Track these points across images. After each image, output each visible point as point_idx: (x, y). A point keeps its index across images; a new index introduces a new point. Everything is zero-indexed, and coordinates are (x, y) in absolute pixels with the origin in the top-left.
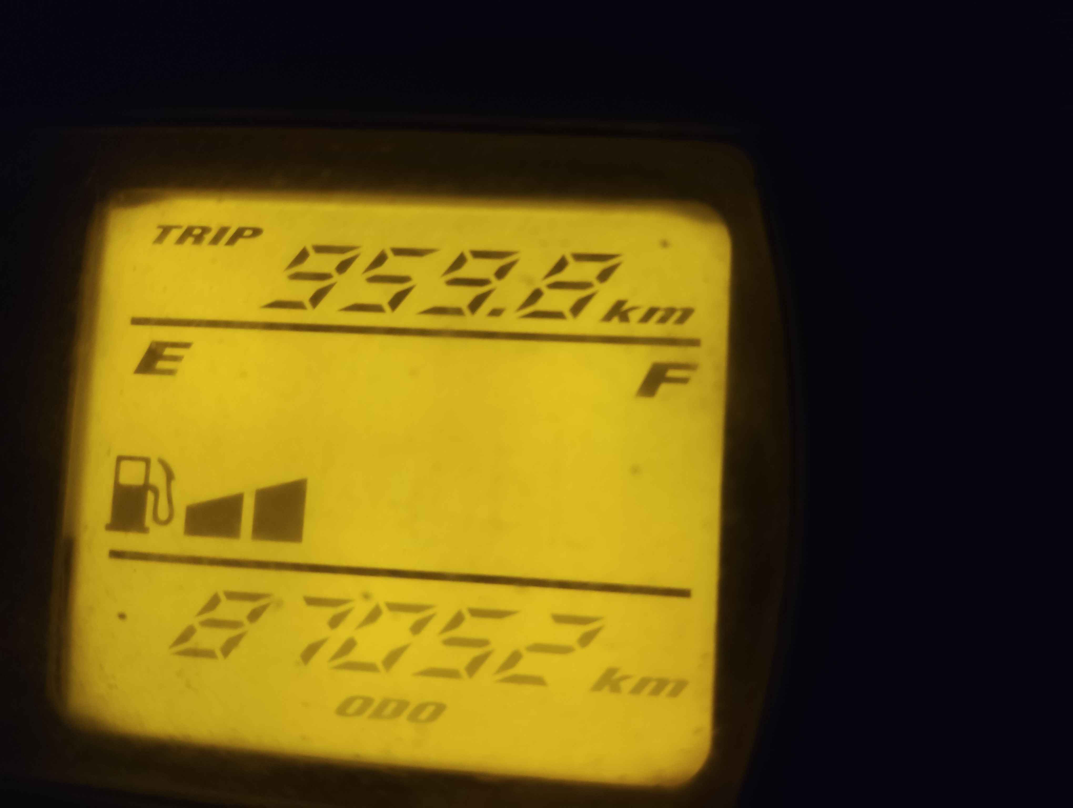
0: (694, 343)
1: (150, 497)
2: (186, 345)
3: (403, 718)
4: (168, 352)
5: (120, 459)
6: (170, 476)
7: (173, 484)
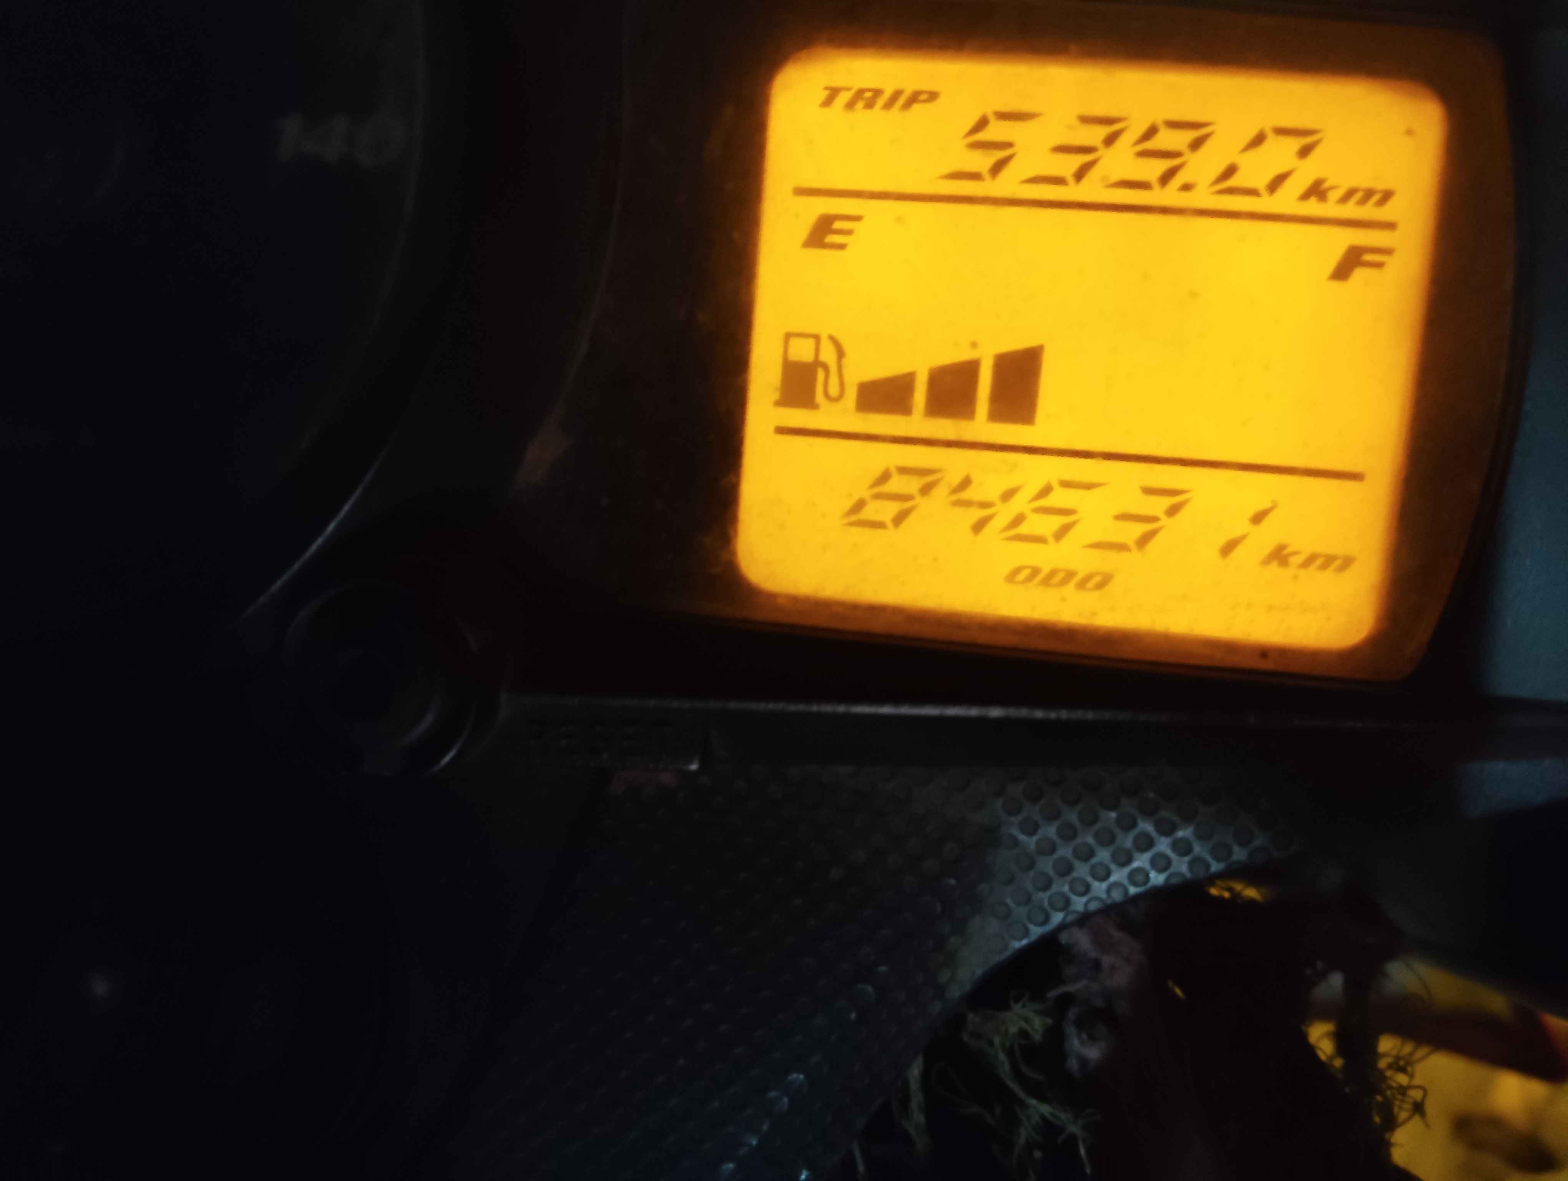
0: (1390, 226)
1: (821, 375)
2: (857, 218)
3: (1071, 585)
4: (837, 225)
5: (788, 336)
6: (841, 353)
7: (845, 361)
